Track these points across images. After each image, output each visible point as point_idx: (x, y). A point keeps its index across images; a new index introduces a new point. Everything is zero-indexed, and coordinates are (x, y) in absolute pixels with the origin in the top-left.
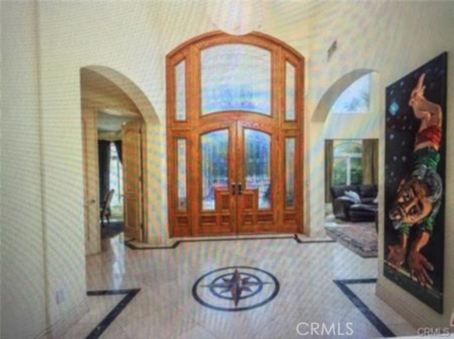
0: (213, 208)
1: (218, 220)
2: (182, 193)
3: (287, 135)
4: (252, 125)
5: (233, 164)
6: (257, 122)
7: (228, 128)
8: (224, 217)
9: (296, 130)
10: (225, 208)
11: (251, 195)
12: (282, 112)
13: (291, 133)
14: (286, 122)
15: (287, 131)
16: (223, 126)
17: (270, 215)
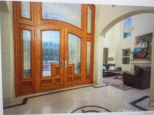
0: (50, 75)
1: (53, 81)
2: (27, 66)
3: (88, 40)
4: (72, 31)
5: (62, 51)
6: (75, 31)
7: (59, 30)
8: (56, 79)
9: (91, 38)
10: (57, 74)
11: (71, 67)
12: (86, 29)
13: (89, 39)
14: (88, 34)
15: (88, 38)
16: (56, 29)
17: (80, 77)
